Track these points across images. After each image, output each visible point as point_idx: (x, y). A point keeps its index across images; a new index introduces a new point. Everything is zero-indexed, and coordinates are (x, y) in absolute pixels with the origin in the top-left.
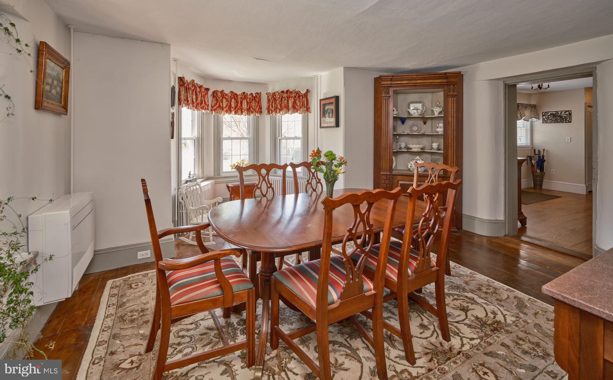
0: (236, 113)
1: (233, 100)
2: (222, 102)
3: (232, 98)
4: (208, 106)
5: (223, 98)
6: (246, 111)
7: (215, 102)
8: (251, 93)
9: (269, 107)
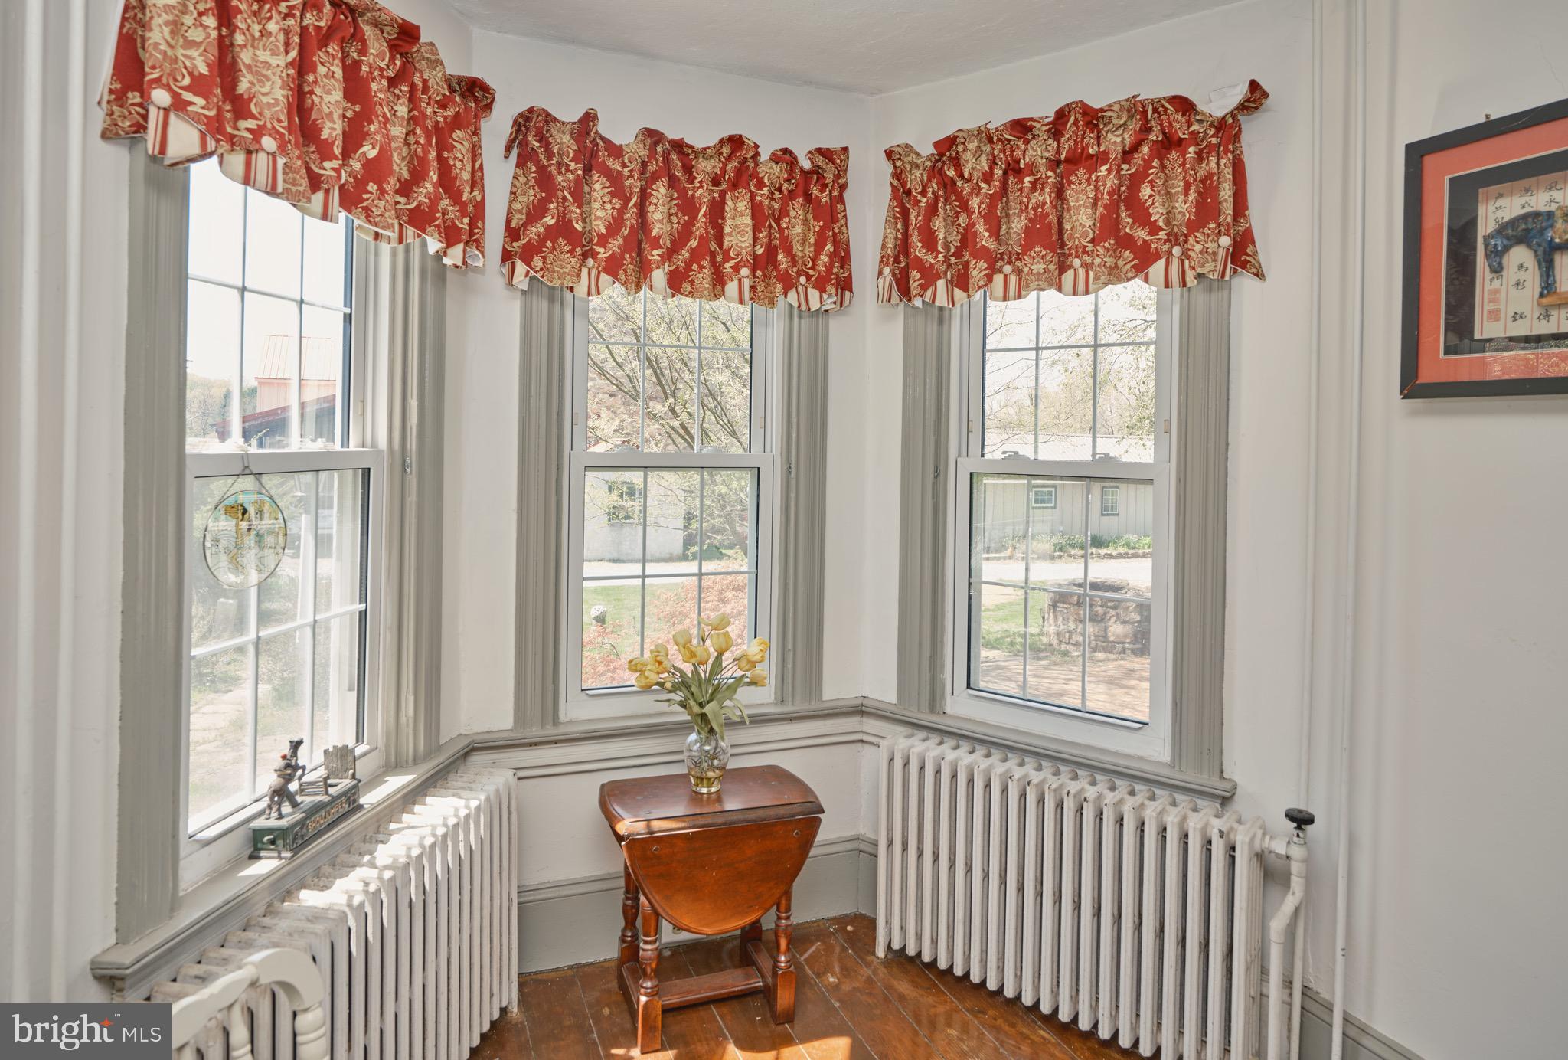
0: (677, 282)
1: (660, 191)
2: (579, 197)
3: (655, 177)
4: (478, 213)
5: (588, 170)
6: (745, 272)
7: (533, 195)
8: (785, 151)
9: (904, 246)
